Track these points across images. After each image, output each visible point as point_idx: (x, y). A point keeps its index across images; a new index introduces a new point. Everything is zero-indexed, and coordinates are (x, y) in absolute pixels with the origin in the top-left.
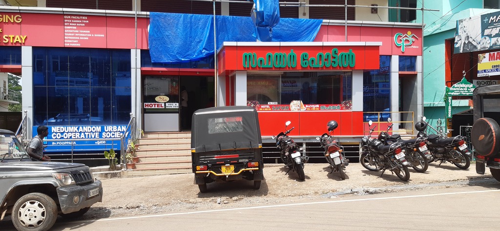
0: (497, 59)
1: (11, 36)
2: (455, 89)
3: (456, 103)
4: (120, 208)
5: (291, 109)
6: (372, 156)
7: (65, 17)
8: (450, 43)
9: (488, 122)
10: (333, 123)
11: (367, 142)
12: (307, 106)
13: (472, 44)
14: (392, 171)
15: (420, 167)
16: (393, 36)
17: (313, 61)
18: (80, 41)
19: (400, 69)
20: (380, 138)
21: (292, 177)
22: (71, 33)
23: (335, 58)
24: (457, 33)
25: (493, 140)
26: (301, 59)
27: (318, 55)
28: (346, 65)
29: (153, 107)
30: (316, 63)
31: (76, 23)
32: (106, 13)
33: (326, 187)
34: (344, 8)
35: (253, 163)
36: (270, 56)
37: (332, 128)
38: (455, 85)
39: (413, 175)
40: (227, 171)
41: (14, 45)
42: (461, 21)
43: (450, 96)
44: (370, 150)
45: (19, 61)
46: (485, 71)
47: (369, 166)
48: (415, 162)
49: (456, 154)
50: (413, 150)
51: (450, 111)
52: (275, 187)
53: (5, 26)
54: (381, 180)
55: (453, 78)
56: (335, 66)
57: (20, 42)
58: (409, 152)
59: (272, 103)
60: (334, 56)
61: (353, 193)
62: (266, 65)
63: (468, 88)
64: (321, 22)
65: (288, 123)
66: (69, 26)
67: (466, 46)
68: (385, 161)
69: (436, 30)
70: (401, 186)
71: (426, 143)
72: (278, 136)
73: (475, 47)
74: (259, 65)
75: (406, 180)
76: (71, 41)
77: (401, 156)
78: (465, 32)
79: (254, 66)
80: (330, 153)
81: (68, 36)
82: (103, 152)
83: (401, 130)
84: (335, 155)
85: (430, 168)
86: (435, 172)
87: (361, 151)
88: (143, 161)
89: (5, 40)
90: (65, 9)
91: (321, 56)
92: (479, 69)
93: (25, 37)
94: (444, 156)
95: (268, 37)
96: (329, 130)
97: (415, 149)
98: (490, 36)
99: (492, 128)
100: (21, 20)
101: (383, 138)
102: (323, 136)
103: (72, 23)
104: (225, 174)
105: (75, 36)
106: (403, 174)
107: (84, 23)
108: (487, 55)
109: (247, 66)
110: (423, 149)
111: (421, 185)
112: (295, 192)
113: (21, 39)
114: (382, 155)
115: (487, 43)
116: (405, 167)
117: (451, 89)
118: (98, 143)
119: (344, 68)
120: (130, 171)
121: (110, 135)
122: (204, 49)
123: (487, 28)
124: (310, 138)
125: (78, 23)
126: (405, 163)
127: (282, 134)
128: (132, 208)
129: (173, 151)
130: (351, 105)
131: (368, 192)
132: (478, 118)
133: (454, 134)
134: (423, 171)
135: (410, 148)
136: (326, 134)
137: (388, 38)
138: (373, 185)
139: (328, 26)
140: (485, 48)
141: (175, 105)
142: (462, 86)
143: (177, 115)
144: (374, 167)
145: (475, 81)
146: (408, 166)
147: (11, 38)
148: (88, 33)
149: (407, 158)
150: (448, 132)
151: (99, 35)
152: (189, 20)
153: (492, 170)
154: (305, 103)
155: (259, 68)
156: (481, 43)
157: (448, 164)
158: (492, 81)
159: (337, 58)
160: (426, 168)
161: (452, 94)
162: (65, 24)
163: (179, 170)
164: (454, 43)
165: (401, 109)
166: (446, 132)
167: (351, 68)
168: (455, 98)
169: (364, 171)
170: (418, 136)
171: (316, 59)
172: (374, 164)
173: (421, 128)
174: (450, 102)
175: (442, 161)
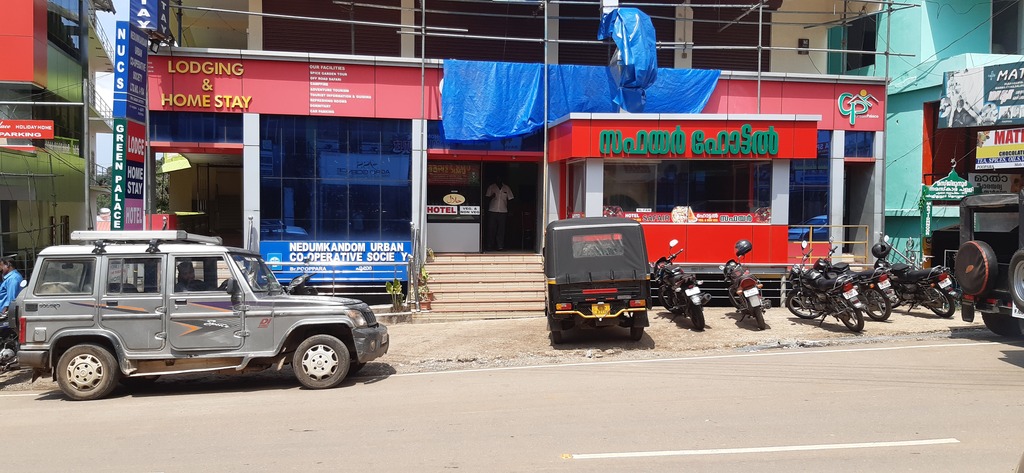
0: (1007, 142)
1: (228, 97)
2: (937, 189)
3: (939, 211)
4: (448, 360)
5: (674, 220)
6: (805, 295)
7: (311, 67)
8: (932, 110)
9: (979, 247)
10: (744, 243)
11: (799, 273)
12: (699, 215)
13: (969, 115)
14: (836, 317)
15: (878, 313)
16: (836, 98)
17: (711, 144)
18: (334, 106)
19: (847, 154)
20: (817, 267)
21: (682, 325)
22: (320, 92)
23: (746, 139)
24: (944, 94)
25: (984, 273)
26: (693, 141)
27: (719, 134)
28: (763, 151)
29: (440, 213)
30: (717, 147)
31: (328, 76)
32: (375, 61)
33: (740, 339)
34: (756, 52)
35: (637, 302)
36: (642, 136)
37: (743, 252)
38: (938, 183)
39: (868, 325)
40: (600, 312)
41: (231, 111)
42: (952, 74)
43: (929, 200)
44: (803, 286)
45: (239, 137)
46: (988, 160)
47: (800, 311)
48: (872, 306)
49: (934, 294)
50: (868, 287)
51: (928, 225)
52: (662, 338)
53: (217, 80)
54: (821, 330)
55: (936, 170)
56: (746, 152)
57: (241, 106)
58: (863, 289)
59: (642, 210)
60: (746, 136)
61: (780, 346)
62: (635, 150)
63: (959, 187)
64: (718, 74)
65: (674, 243)
66: (317, 81)
67: (958, 116)
68: (826, 303)
69: (909, 86)
70: (852, 338)
71: (888, 277)
72: (658, 263)
73: (974, 120)
74: (626, 150)
75: (858, 330)
76: (319, 106)
77: (852, 294)
78: (957, 92)
79: (617, 151)
80: (744, 290)
81: (315, 97)
82: (383, 283)
83: (845, 255)
84: (752, 293)
85: (893, 316)
86: (899, 321)
87: (783, 288)
88: (439, 298)
89: (218, 103)
90: (312, 55)
91: (724, 136)
92: (978, 156)
93: (249, 98)
94: (915, 298)
95: (638, 105)
96: (738, 254)
97: (872, 285)
98: (997, 103)
99: (984, 256)
100: (242, 70)
101: (822, 268)
102: (728, 263)
103: (321, 76)
104: (598, 316)
105: (325, 98)
106: (853, 322)
107: (340, 77)
108: (992, 134)
109: (606, 151)
110: (884, 285)
111: (880, 338)
112: (696, 345)
113: (243, 101)
114: (824, 293)
115: (994, 115)
116: (858, 311)
117: (931, 188)
118: (361, 270)
119: (760, 155)
120: (425, 313)
121: (380, 256)
122: (530, 119)
123: (993, 90)
124: (702, 267)
125: (331, 77)
126: (858, 305)
127: (663, 260)
128: (467, 361)
129: (480, 284)
130: (769, 214)
131: (803, 345)
132: (966, 241)
133: (933, 263)
134: (883, 319)
135: (866, 283)
136: (733, 261)
137: (827, 102)
138: (809, 336)
139: (729, 81)
140: (988, 121)
141: (475, 210)
142: (948, 183)
143: (476, 227)
144: (806, 313)
145: (971, 176)
146: (861, 309)
147: (228, 101)
148: (346, 93)
149: (860, 298)
150: (924, 259)
151: (364, 97)
152: (504, 72)
153: (985, 317)
154: (696, 211)
155: (626, 154)
156: (983, 114)
157: (923, 310)
158: (1001, 175)
159: (749, 140)
160: (887, 315)
161: (933, 197)
162: (312, 78)
163: (498, 314)
164: (939, 111)
165: (847, 220)
166: (921, 260)
167: (771, 155)
168: (936, 203)
169: (790, 319)
170: (877, 265)
171: (716, 142)
172: (808, 307)
173: (881, 253)
174: (928, 210)
175: (913, 305)
